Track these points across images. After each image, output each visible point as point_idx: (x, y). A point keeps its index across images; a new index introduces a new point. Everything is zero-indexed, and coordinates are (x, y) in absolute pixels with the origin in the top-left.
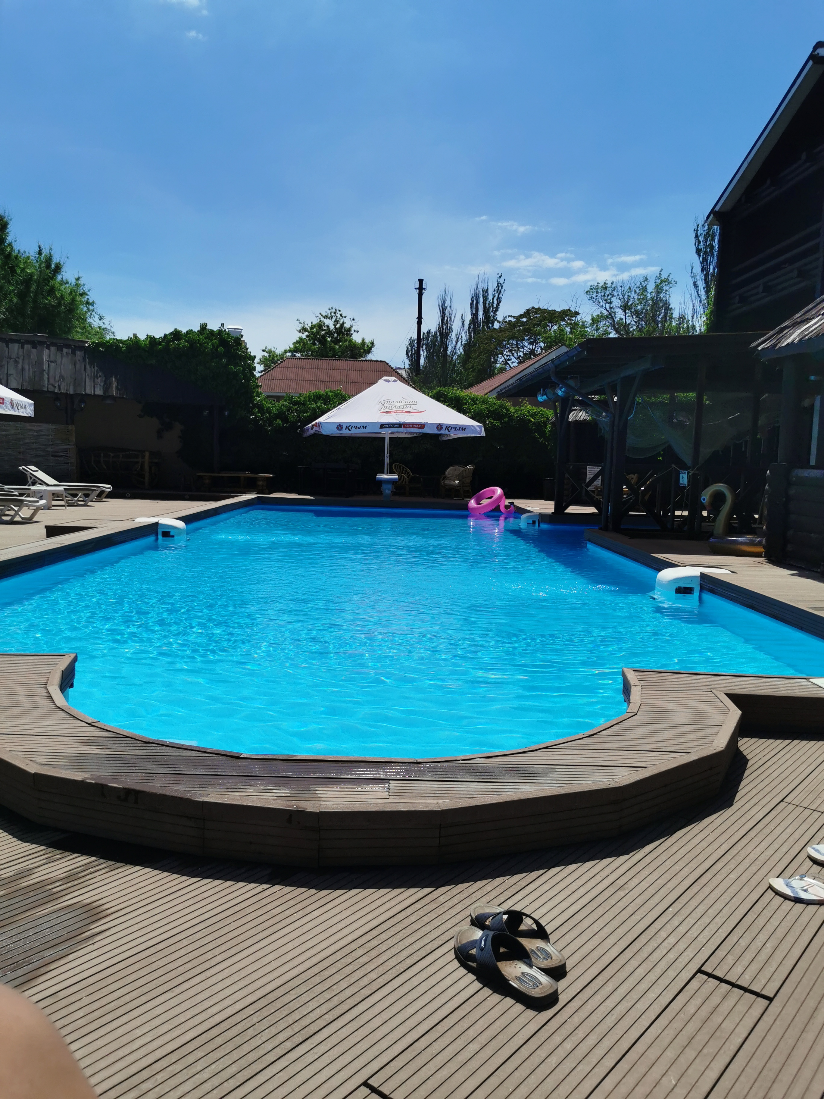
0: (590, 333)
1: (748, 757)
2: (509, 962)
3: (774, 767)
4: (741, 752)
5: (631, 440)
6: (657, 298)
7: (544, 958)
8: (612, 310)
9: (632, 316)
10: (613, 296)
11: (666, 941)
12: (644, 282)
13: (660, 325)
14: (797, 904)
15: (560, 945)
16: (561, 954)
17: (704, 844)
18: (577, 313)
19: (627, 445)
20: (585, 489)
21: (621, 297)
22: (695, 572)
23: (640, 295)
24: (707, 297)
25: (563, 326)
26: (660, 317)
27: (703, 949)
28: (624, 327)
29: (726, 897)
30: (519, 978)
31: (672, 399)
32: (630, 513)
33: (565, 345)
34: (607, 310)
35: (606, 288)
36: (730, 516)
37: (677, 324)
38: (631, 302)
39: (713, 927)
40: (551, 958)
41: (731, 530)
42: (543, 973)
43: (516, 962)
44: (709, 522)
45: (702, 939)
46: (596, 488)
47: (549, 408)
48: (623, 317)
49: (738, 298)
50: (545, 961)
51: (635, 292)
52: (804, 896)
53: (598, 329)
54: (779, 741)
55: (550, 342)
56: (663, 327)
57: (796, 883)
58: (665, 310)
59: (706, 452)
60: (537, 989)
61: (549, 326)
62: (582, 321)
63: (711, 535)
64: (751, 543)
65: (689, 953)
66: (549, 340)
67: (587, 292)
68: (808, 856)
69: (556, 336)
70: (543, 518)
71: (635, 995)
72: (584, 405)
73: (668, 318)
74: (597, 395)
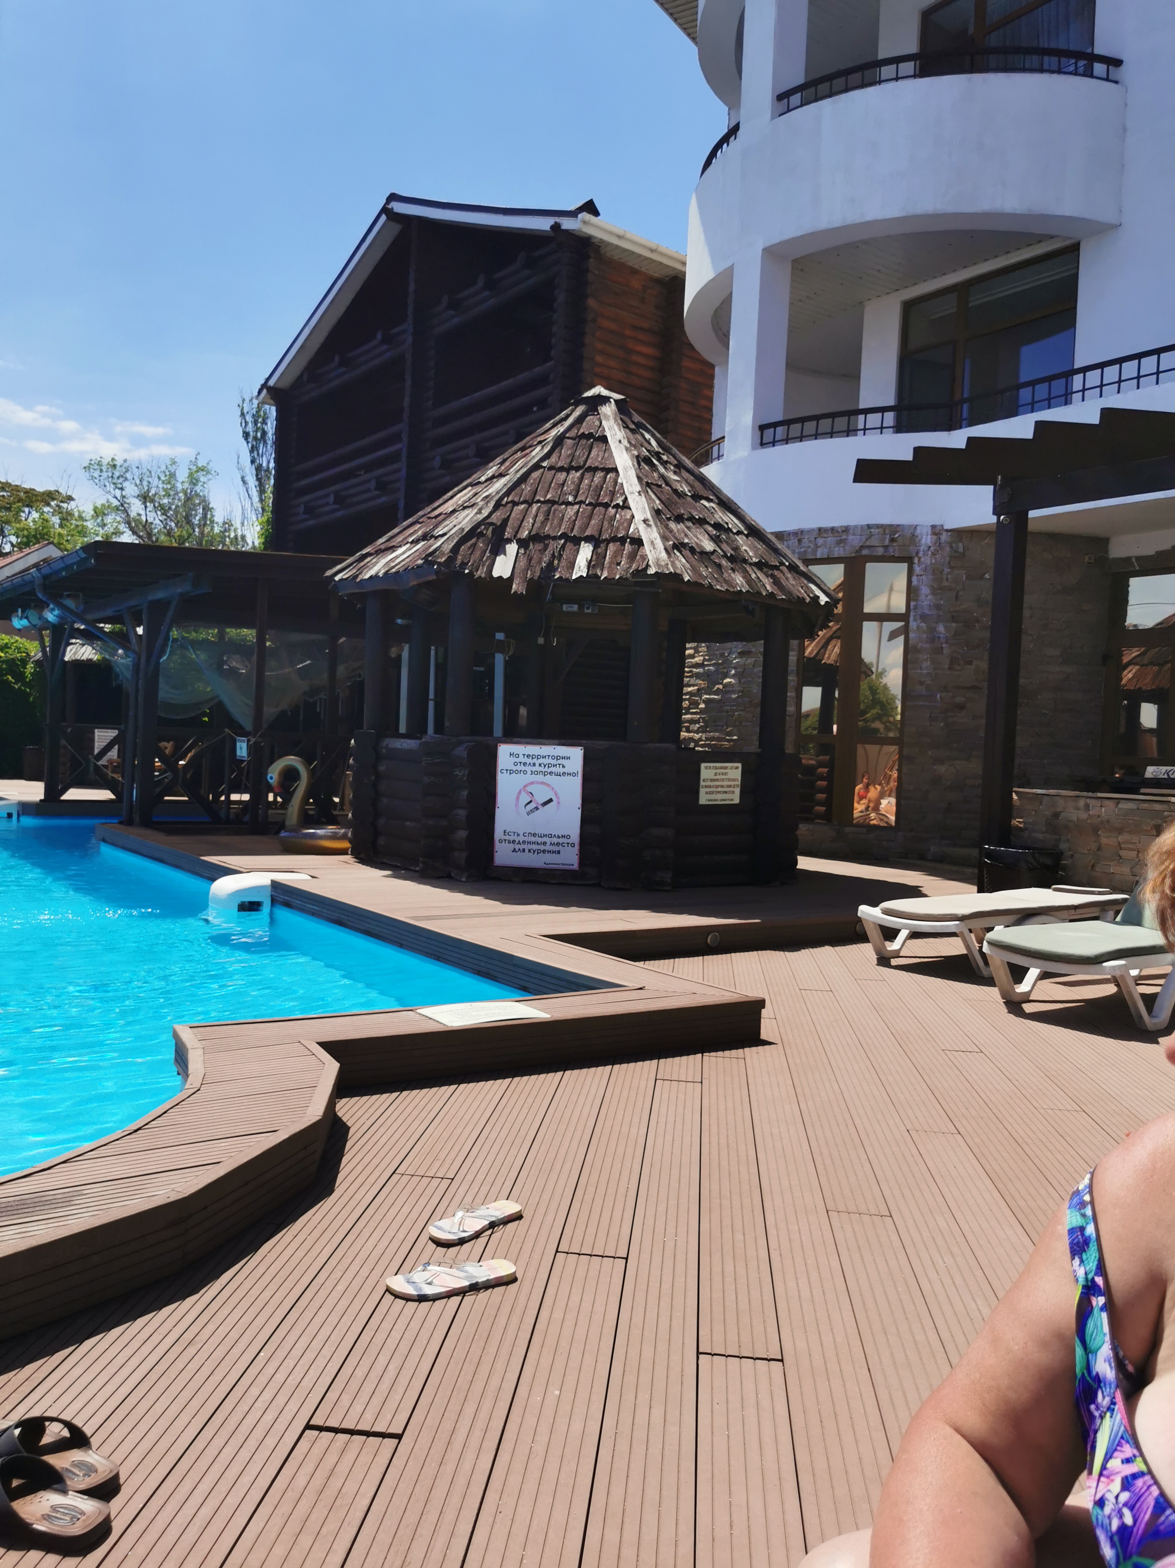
0: (92, 529)
1: (349, 1124)
2: (29, 1498)
3: (382, 1130)
4: (340, 1119)
5: (165, 692)
6: (191, 491)
7: (84, 1475)
8: (125, 500)
9: (156, 512)
10: (126, 479)
11: (260, 1399)
12: (171, 465)
13: (197, 530)
14: (422, 1304)
15: (107, 1448)
16: (112, 1462)
17: (301, 1253)
18: (70, 498)
19: (159, 699)
20: (95, 763)
21: (138, 482)
22: (264, 879)
23: (166, 484)
24: (261, 501)
25: (47, 514)
26: (197, 518)
27: (310, 1395)
28: (144, 526)
29: (334, 1319)
30: (49, 1515)
31: (221, 635)
32: (166, 798)
33: (52, 543)
34: (117, 498)
35: (115, 466)
36: (305, 801)
37: (221, 531)
38: (154, 492)
39: (321, 1362)
40: (96, 1471)
41: (308, 820)
42: (86, 1497)
43: (42, 1494)
44: (276, 808)
45: (307, 1383)
46: (111, 762)
47: (31, 638)
48: (143, 512)
49: (302, 506)
50: (87, 1479)
51: (159, 478)
52: (429, 1290)
53: (104, 525)
54: (385, 1096)
55: (27, 537)
56: (202, 533)
57: (419, 1276)
58: (203, 509)
59: (270, 711)
60: (79, 1523)
61: (24, 512)
62: (79, 511)
63: (282, 826)
64: (334, 837)
65: (293, 1407)
66: (26, 532)
67: (85, 468)
68: (430, 1238)
69: (36, 529)
70: (26, 808)
71: (223, 1487)
72: (89, 637)
73: (208, 522)
74: (109, 623)
